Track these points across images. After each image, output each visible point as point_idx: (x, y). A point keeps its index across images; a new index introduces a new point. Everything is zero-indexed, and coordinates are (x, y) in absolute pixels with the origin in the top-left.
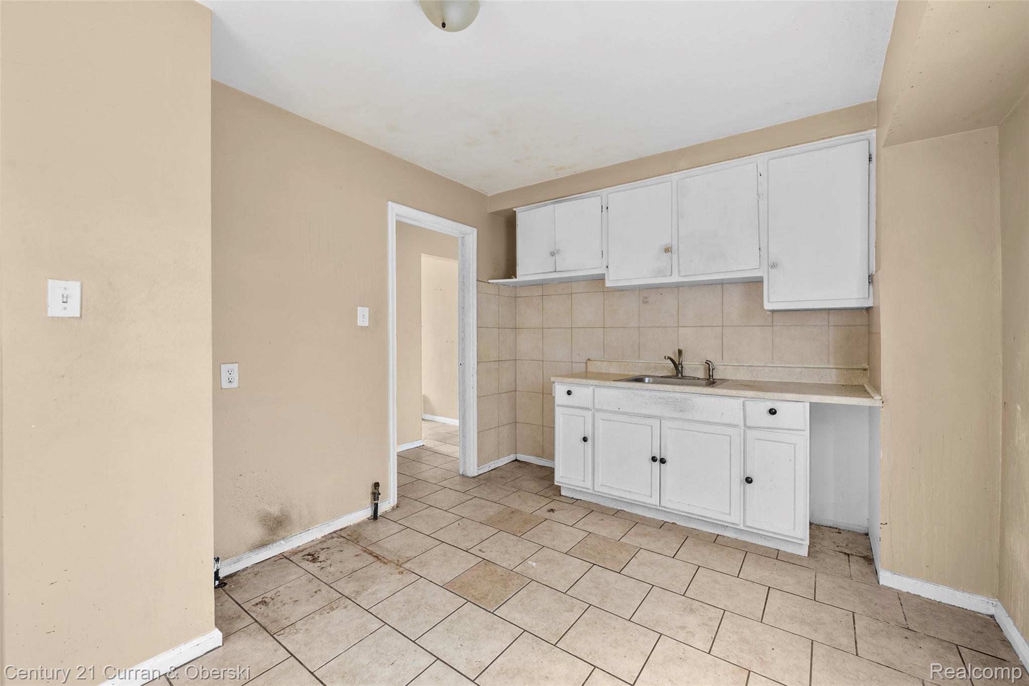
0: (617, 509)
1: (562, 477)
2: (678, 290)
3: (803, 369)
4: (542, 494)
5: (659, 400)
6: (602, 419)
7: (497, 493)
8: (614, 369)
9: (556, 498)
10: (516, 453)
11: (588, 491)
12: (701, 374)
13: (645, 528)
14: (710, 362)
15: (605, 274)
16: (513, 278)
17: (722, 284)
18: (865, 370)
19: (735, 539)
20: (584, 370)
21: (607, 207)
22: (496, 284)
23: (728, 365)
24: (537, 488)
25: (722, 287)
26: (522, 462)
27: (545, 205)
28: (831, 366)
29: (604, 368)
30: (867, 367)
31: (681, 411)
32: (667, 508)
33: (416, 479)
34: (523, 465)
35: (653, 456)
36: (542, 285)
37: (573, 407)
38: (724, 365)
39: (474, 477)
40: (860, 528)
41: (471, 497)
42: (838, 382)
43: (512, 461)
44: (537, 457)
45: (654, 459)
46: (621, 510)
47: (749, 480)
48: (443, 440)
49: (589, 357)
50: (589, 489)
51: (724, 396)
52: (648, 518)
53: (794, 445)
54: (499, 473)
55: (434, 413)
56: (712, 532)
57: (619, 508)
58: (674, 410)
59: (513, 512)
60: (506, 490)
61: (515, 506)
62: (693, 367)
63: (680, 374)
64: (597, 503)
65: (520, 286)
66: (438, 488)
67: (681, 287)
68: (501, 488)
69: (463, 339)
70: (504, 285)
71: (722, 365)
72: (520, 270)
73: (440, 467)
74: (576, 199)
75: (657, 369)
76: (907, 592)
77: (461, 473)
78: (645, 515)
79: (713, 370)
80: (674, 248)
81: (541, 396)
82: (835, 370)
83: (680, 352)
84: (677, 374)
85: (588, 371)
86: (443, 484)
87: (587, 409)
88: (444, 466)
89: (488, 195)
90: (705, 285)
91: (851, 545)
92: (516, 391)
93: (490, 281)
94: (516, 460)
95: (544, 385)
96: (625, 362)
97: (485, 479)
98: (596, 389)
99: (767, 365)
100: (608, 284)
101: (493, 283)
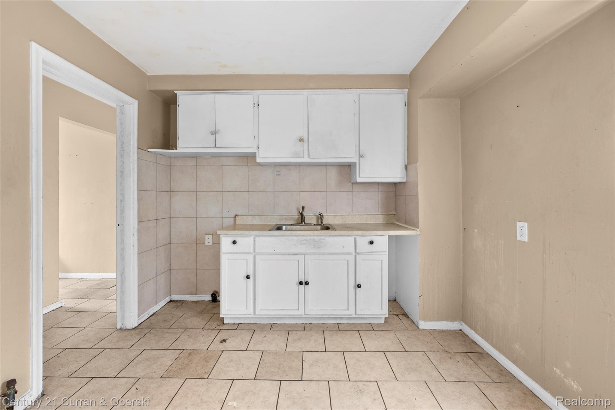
0: (270, 324)
1: (227, 310)
2: (300, 168)
3: (368, 216)
4: (208, 327)
5: (303, 241)
6: (261, 260)
7: (166, 339)
8: (256, 221)
9: (221, 328)
10: (170, 295)
11: (250, 316)
12: (314, 222)
13: (296, 334)
14: (321, 213)
15: (256, 153)
16: (174, 149)
17: (326, 166)
18: (395, 215)
19: (347, 323)
20: (232, 223)
21: (258, 104)
22: (155, 153)
23: (329, 215)
24: (201, 323)
25: (326, 167)
26: (177, 301)
27: (206, 93)
28: (380, 214)
29: (250, 221)
30: (395, 213)
31: (318, 248)
32: (309, 315)
33: (62, 350)
34: (179, 304)
35: (300, 281)
36: (196, 157)
37: (236, 253)
38: (328, 215)
39: (134, 328)
40: (392, 298)
41: (139, 352)
42: (383, 221)
43: (168, 303)
44: (191, 294)
45: (301, 283)
46: (273, 323)
47: (359, 286)
48: (85, 296)
49: (237, 213)
50: (251, 314)
51: (345, 235)
52: (294, 324)
53: (381, 260)
54: (160, 317)
55: (67, 271)
56: (334, 323)
57: (272, 323)
58: (314, 248)
59: (190, 354)
60: (174, 333)
61: (189, 346)
62: (310, 218)
63: (304, 223)
64: (255, 322)
65: (175, 157)
66: (96, 352)
67: (303, 166)
68: (168, 333)
69: (121, 201)
70: (161, 154)
71: (326, 215)
72: (180, 143)
73: (90, 326)
74: (233, 93)
75: (287, 220)
76: (431, 329)
77: (118, 327)
78: (291, 323)
79: (323, 218)
80: (306, 139)
81: (195, 246)
82: (382, 216)
83: (303, 208)
84: (302, 223)
85: (236, 223)
86: (101, 345)
87: (249, 253)
88: (95, 325)
89: (148, 74)
90: (316, 165)
91: (395, 309)
92: (170, 243)
93: (149, 150)
94: (171, 301)
95: (198, 237)
96: (265, 216)
97: (147, 328)
98: (257, 238)
99: (350, 214)
100: (258, 160)
101: (151, 152)
